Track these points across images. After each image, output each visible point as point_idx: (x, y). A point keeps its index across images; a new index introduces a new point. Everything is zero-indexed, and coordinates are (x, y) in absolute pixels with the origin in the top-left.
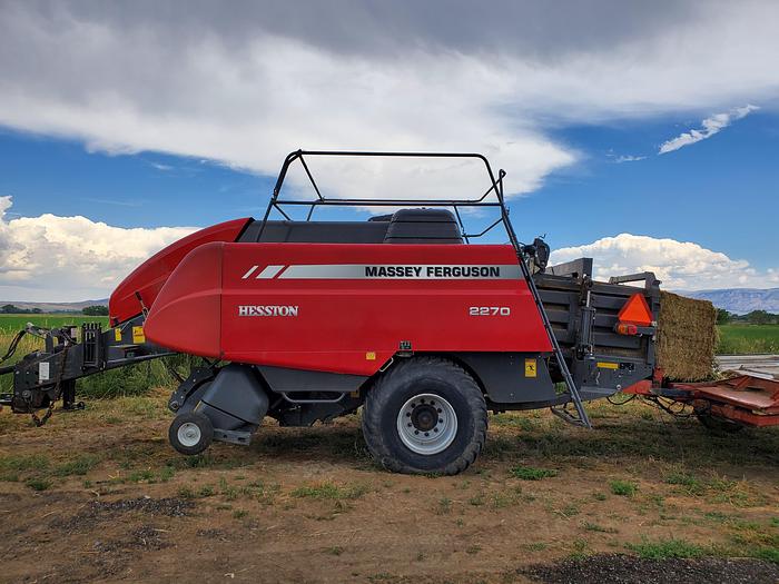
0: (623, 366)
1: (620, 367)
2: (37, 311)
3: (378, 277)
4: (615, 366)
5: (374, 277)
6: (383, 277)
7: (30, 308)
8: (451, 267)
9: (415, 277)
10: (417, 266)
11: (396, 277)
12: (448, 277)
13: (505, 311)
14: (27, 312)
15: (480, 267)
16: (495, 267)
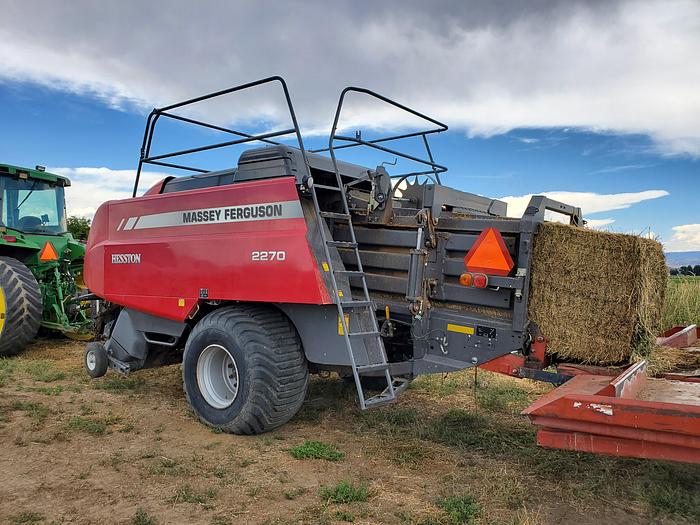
0: (482, 331)
1: (478, 333)
3: (192, 223)
4: (470, 331)
5: (189, 224)
6: (194, 223)
8: (243, 207)
9: (216, 221)
10: (218, 209)
11: (203, 222)
12: (240, 220)
13: (281, 256)
15: (265, 205)
16: (278, 204)
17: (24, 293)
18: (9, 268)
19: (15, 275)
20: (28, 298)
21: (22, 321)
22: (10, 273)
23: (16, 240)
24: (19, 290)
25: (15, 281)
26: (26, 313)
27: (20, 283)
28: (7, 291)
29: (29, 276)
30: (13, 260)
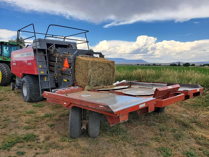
0: (68, 81)
2: (160, 65)
4: (66, 81)
7: (159, 64)
8: (27, 53)
9: (24, 56)
12: (27, 56)
13: (31, 64)
14: (158, 65)
17: (6, 72)
18: (3, 66)
19: (4, 67)
20: (7, 73)
21: (6, 78)
22: (3, 67)
23: (6, 59)
24: (5, 71)
25: (4, 69)
26: (7, 76)
27: (5, 69)
28: (2, 71)
29: (8, 68)
30: (5, 64)
